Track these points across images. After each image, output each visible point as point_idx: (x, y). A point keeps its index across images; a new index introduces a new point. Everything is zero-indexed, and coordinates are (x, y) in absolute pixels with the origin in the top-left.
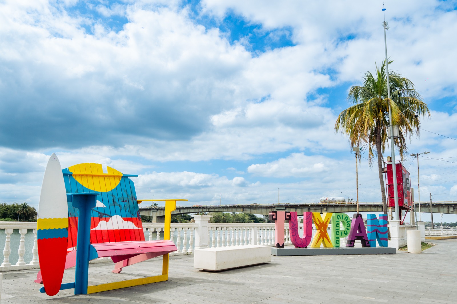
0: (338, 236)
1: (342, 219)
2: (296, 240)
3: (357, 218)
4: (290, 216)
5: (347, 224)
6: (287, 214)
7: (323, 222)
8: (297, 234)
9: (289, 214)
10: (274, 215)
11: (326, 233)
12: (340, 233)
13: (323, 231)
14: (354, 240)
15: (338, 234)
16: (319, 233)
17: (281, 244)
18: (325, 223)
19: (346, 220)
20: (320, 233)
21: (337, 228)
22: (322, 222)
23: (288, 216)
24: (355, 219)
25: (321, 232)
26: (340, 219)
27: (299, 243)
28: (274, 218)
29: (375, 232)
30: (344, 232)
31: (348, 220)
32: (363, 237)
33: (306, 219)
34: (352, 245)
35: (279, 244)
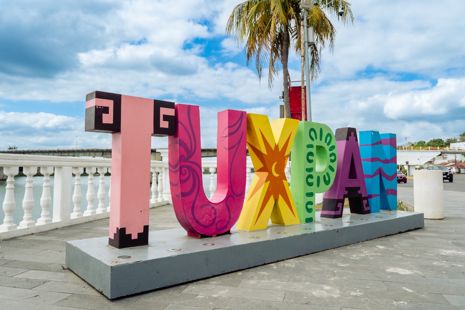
0: (310, 189)
1: (321, 139)
2: (193, 208)
3: (348, 139)
4: (173, 121)
5: (331, 155)
6: (164, 111)
7: (277, 147)
8: (197, 186)
9: (171, 112)
10: (106, 110)
11: (284, 181)
12: (314, 181)
13: (276, 175)
14: (342, 198)
15: (310, 184)
16: (266, 181)
17: (134, 233)
18: (280, 148)
19: (328, 144)
20: (269, 182)
21: (310, 166)
22: (273, 147)
23: (166, 118)
24: (344, 142)
25: (270, 178)
26: (316, 138)
27: (205, 220)
28: (104, 121)
29: (378, 176)
30: (324, 177)
31: (331, 145)
32: (359, 188)
33: (230, 134)
34: (338, 213)
35: (127, 233)
